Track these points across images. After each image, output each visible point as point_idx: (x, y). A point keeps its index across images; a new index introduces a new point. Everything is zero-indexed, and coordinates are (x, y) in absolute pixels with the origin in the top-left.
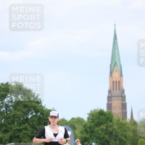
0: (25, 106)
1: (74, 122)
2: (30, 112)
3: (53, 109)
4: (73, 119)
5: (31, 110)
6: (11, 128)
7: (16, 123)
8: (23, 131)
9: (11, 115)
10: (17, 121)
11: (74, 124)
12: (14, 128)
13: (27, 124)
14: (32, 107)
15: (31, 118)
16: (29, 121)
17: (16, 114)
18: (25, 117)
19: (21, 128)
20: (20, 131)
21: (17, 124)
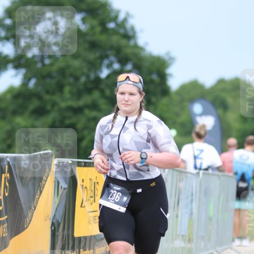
0: (93, 45)
1: (224, 90)
2: (106, 62)
3: (168, 53)
4: (221, 81)
5: (107, 57)
6: (54, 104)
7: (67, 89)
8: (87, 112)
9: (55, 68)
10: (70, 84)
11: (223, 95)
12: (63, 105)
13: (96, 94)
14: (111, 48)
15: (108, 77)
16: (103, 86)
17: (68, 67)
18: (92, 76)
19: (81, 103)
20: (78, 111)
21: (71, 92)
